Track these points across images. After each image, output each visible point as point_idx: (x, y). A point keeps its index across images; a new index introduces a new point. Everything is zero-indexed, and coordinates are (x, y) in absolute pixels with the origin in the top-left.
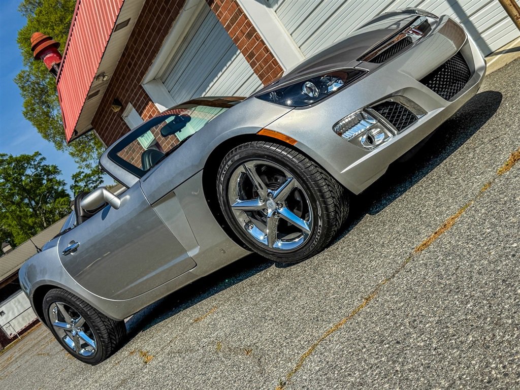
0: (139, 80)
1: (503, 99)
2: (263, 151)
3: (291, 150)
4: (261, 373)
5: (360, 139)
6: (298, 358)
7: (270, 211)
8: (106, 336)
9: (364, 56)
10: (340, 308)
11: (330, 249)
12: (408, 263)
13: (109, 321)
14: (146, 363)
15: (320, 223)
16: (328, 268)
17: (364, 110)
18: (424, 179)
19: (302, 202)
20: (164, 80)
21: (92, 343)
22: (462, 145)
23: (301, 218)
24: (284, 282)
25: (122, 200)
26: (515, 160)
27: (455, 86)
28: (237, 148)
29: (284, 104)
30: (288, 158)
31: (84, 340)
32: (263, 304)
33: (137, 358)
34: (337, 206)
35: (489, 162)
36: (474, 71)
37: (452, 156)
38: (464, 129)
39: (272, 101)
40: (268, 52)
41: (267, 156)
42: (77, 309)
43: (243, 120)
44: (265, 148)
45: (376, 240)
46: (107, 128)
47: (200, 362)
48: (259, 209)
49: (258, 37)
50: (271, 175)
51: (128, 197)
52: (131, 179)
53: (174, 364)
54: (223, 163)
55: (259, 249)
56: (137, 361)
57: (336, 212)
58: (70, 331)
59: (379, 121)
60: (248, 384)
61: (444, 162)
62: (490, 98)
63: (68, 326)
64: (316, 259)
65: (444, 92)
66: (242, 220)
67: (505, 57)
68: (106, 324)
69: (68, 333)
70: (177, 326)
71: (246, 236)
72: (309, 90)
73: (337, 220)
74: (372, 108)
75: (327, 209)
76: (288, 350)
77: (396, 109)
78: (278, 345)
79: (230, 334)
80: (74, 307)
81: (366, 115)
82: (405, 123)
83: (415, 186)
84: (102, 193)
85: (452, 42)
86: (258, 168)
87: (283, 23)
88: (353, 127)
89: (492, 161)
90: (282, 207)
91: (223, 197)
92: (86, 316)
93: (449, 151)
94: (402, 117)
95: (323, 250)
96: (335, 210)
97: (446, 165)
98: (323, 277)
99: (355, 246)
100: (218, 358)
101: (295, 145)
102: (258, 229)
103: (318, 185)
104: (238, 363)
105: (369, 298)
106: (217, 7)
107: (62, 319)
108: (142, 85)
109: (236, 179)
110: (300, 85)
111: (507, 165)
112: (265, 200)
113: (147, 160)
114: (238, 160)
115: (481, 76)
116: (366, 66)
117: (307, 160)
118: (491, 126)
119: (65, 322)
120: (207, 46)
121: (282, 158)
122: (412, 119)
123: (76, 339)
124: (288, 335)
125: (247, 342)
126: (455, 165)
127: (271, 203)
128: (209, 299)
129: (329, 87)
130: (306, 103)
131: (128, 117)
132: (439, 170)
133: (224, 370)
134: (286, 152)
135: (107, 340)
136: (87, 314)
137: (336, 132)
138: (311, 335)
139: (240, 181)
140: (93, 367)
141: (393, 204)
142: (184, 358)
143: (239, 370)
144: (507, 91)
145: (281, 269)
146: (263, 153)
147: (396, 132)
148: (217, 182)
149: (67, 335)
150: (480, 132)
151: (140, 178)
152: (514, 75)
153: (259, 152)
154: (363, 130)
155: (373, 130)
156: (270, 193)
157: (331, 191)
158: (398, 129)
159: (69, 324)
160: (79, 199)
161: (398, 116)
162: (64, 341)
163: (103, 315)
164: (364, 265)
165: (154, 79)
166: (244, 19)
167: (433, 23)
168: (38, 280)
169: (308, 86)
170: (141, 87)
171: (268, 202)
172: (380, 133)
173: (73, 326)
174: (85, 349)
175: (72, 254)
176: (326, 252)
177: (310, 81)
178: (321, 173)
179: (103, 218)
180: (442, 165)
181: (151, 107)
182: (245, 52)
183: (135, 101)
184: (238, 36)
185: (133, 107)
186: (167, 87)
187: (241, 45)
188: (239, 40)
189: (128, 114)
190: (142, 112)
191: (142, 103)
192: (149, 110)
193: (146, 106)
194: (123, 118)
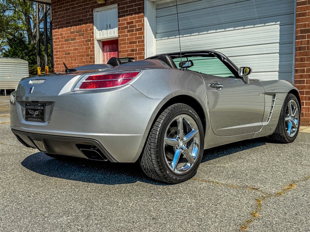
131: (98, 13)
165: (153, 2)
181: (139, 17)
182: (301, 26)
183: (125, 6)
184: (306, 13)
185: (117, 9)
186: (157, 13)
187: (302, 20)
188: (304, 16)
189: (101, 11)
190: (124, 16)
191: (132, 10)
192: (134, 18)
193: (134, 14)
194: (94, 11)
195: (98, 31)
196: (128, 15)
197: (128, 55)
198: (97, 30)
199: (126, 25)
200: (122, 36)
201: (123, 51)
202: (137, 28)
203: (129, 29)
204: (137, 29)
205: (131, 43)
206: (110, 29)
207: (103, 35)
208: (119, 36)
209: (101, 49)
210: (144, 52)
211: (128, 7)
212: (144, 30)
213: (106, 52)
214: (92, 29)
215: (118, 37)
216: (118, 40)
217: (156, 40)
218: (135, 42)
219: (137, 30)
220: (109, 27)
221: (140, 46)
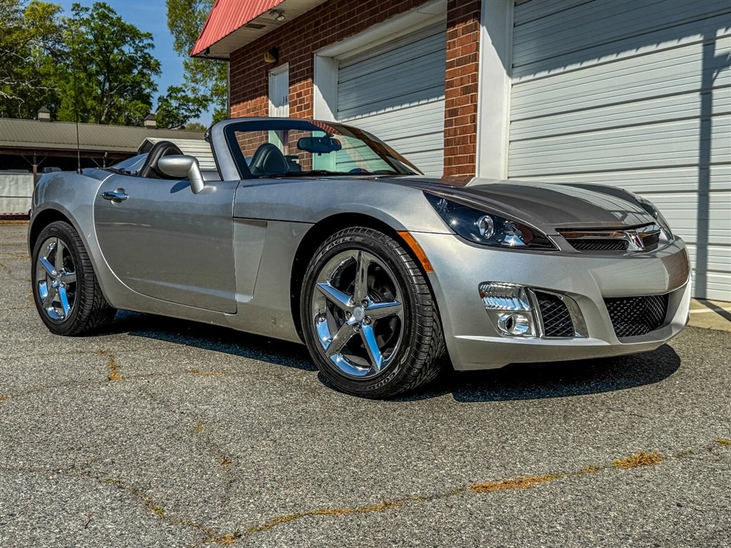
0: (316, 47)
1: (677, 371)
2: (391, 254)
3: (420, 274)
4: (225, 500)
5: (501, 315)
6: (273, 516)
7: (352, 320)
8: (87, 312)
9: (566, 230)
10: (352, 490)
11: (389, 404)
12: (455, 496)
13: (101, 299)
14: (110, 379)
15: (396, 371)
16: (370, 428)
17: (526, 289)
18: (536, 401)
19: (392, 334)
20: (342, 66)
21: (67, 307)
22: (601, 392)
23: (381, 350)
24: (315, 404)
25: (206, 187)
26: (640, 462)
27: (637, 327)
28: (365, 230)
29: (448, 223)
30: (412, 280)
31: (60, 299)
32: (276, 414)
33: (103, 363)
34: (426, 367)
35: (613, 440)
36: (668, 323)
37: (582, 397)
38: (614, 373)
39: (437, 209)
40: (474, 122)
41: (392, 262)
42: (76, 262)
43: (393, 205)
44: (395, 252)
45: (441, 437)
46: (244, 71)
47: (167, 428)
48: (343, 308)
49: (474, 99)
50: (381, 283)
51: (214, 188)
52: (232, 173)
53: (138, 407)
54: (340, 233)
55: (313, 348)
56: (102, 368)
57: (420, 371)
58: (52, 279)
59: (533, 311)
60: (202, 504)
61: (569, 398)
62: (666, 357)
63: (54, 272)
64: (365, 405)
65: (622, 325)
66: (318, 306)
67: (714, 317)
68: (95, 299)
69: (49, 279)
70: (170, 360)
71: (310, 324)
72: (484, 225)
73: (416, 379)
74: (535, 292)
75: (413, 362)
76: (268, 497)
77: (560, 310)
78: (261, 481)
79: (219, 422)
80: (74, 257)
81: (523, 294)
82: (558, 332)
83: (521, 403)
84: (191, 164)
85: (667, 276)
86: (373, 266)
87: (511, 103)
88: (501, 297)
89: (617, 442)
90: (368, 324)
91: (314, 268)
92: (80, 276)
93: (583, 388)
94: (560, 323)
95: (379, 399)
96: (421, 369)
97: (568, 404)
98: (358, 434)
99: (414, 424)
100: (190, 441)
101: (428, 273)
102: (327, 327)
103: (421, 330)
104: (206, 466)
105: (390, 504)
106: (454, 35)
107: (52, 260)
108: (315, 55)
109: (340, 260)
110: (477, 213)
111: (629, 462)
112: (356, 305)
113: (263, 154)
114: (358, 243)
115: (673, 335)
116: (561, 243)
117: (429, 297)
118: (644, 395)
119: (53, 264)
120: (413, 67)
121: (405, 275)
122: (568, 333)
123: (52, 292)
124: (279, 477)
125: (232, 448)
126: (578, 413)
127: (360, 312)
128: (223, 354)
129: (507, 236)
130: (471, 237)
131: (276, 77)
132: (557, 404)
133: (187, 462)
134: (414, 272)
135: (85, 317)
136: (83, 276)
137: (480, 291)
138: (302, 498)
139: (343, 265)
140: (50, 334)
141: (487, 405)
142: (153, 409)
143: (202, 476)
144: (689, 364)
145: (322, 385)
146: (389, 256)
147: (542, 334)
148: (320, 248)
149: (46, 280)
150: (628, 392)
151: (242, 179)
152: (708, 350)
153: (387, 252)
154: (509, 308)
155: (519, 316)
156: (367, 300)
157: (431, 347)
158: (546, 333)
159: (56, 270)
160: (161, 147)
161: (556, 320)
162: (39, 286)
163: (99, 288)
164: (408, 457)
165: (332, 58)
166: (474, 68)
167: (663, 242)
168: (57, 201)
169: (486, 220)
170: (312, 56)
171: (358, 308)
172: (524, 324)
173: (59, 276)
174: (55, 309)
175: (112, 202)
176: (380, 405)
177: (492, 217)
178: (434, 321)
179: (174, 190)
180: (565, 400)
181: (308, 85)
182: (449, 104)
184: (454, 82)
187: (451, 94)
190: (294, 83)
192: (303, 86)
193: (303, 80)
194: (269, 74)
196: (297, 81)
199: (296, 99)
203: (298, 105)
206: (286, 105)
207: (280, 114)
208: (292, 116)
211: (297, 68)
212: (312, 107)
220: (286, 101)
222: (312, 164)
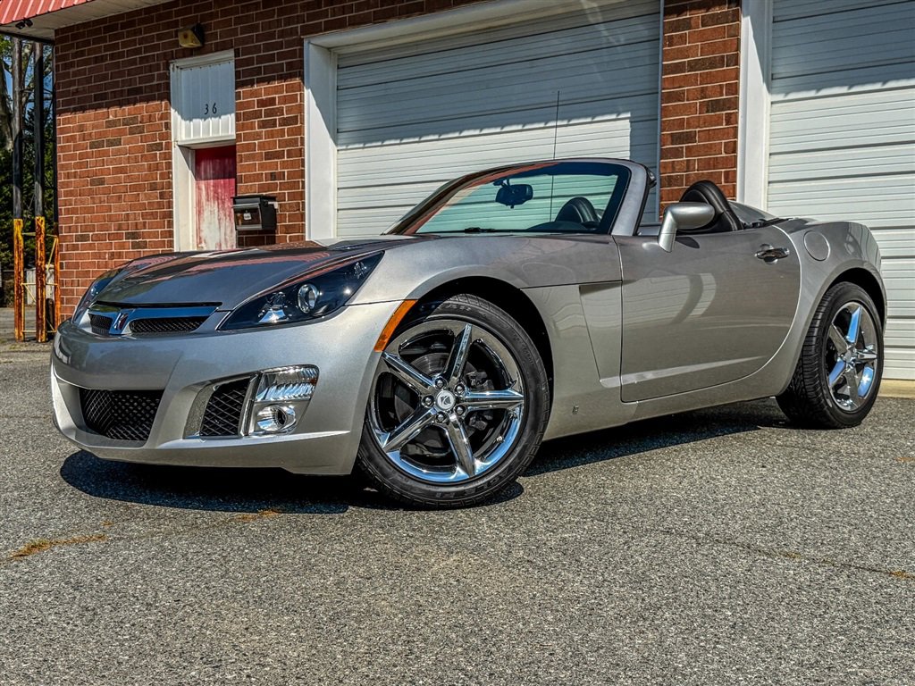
0: (315, 30)
20: (343, 64)
40: (732, 152)
49: (732, 119)
87: (771, 129)
108: (306, 42)
120: (534, 70)
131: (183, 71)
165: (329, 49)
166: (734, 76)
170: (301, 43)
181: (289, 88)
182: (672, 125)
183: (255, 55)
184: (684, 94)
185: (233, 64)
186: (341, 78)
187: (676, 111)
188: (680, 101)
189: (190, 67)
190: (252, 83)
191: (273, 69)
192: (277, 90)
193: (278, 79)
194: (171, 66)
195: (183, 122)
196: (260, 81)
197: (262, 188)
198: (179, 117)
199: (256, 109)
200: (247, 137)
201: (249, 179)
202: (285, 116)
203: (263, 119)
204: (284, 119)
205: (269, 156)
206: (215, 117)
207: (197, 132)
208: (238, 136)
209: (190, 172)
210: (303, 182)
211: (261, 60)
212: (302, 123)
213: (206, 179)
214: (167, 116)
215: (234, 138)
216: (235, 146)
217: (336, 148)
218: (279, 155)
219: (285, 122)
220: (213, 111)
221: (292, 164)
222: (304, 209)
